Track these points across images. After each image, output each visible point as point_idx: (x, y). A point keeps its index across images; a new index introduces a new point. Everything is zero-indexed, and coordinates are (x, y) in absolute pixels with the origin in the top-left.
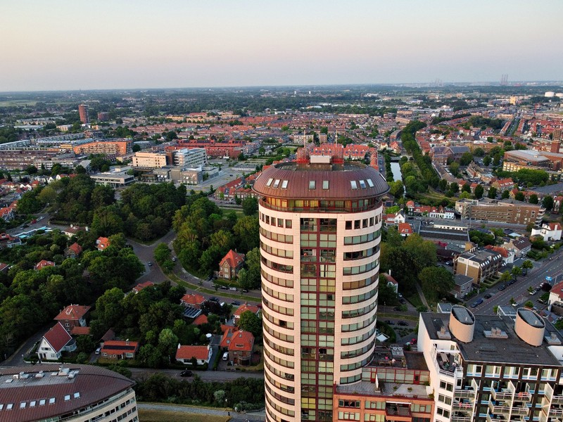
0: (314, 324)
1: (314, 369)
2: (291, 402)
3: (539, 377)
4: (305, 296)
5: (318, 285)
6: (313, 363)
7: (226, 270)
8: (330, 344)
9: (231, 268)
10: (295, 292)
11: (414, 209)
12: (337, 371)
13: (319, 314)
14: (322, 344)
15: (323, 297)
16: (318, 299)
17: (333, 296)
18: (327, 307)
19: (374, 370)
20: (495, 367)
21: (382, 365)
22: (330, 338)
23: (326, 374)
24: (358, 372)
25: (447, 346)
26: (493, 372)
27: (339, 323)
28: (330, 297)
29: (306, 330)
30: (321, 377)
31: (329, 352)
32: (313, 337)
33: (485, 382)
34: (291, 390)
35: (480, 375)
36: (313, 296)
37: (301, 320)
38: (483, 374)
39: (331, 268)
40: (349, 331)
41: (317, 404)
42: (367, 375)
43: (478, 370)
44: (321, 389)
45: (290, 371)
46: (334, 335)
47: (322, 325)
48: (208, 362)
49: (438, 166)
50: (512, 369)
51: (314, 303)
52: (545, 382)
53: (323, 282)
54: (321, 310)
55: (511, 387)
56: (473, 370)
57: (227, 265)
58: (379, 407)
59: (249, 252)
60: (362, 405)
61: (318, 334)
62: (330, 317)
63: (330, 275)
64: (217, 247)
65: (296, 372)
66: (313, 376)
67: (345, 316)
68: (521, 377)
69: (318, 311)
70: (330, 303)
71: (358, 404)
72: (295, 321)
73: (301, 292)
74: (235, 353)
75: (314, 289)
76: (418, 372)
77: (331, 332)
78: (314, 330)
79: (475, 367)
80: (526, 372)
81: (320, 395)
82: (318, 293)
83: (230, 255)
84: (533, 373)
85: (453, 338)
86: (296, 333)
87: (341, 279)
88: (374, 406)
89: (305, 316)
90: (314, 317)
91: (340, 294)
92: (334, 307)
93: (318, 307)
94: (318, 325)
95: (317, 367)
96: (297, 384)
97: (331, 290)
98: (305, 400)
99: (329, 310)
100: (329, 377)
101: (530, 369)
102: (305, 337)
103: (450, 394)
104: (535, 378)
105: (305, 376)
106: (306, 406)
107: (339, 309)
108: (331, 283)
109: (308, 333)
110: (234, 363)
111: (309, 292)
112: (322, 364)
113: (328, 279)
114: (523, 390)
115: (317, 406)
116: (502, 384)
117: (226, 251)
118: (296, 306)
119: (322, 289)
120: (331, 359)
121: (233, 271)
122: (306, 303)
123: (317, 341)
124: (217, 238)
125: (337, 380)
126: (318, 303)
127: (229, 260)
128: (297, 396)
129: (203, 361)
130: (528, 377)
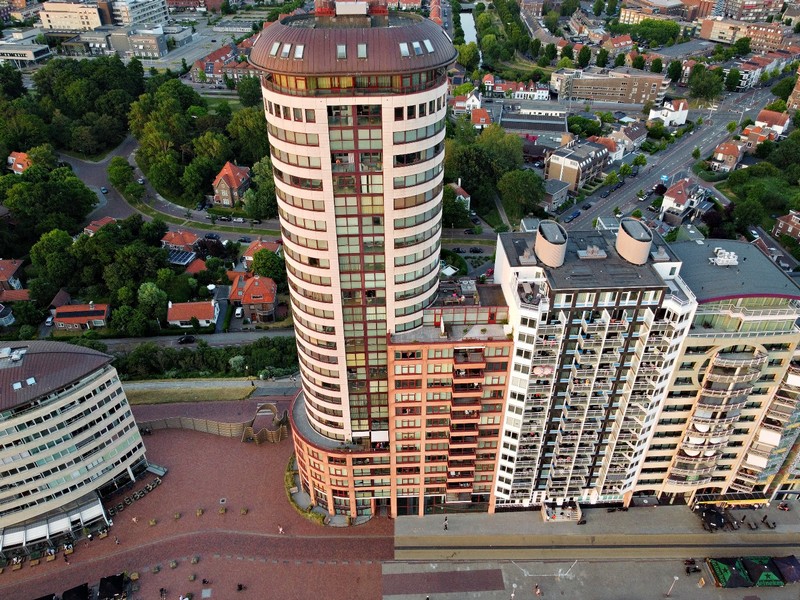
0: (357, 259)
1: (360, 318)
2: (333, 361)
3: (640, 302)
4: (342, 221)
5: (360, 205)
6: (359, 310)
7: (225, 193)
8: (379, 284)
9: (231, 189)
10: (328, 217)
11: (493, 88)
12: (391, 316)
13: (363, 246)
14: (369, 285)
15: (367, 221)
16: (360, 225)
17: (381, 219)
18: (374, 235)
19: (438, 311)
20: (588, 294)
21: (449, 304)
22: (380, 276)
23: (376, 321)
24: (419, 315)
25: (531, 274)
26: (586, 301)
27: (391, 254)
28: (377, 220)
29: (347, 268)
30: (370, 326)
31: (379, 294)
32: (357, 277)
33: (575, 313)
34: (332, 346)
35: (569, 305)
36: (354, 221)
37: (339, 255)
38: (574, 305)
39: (377, 179)
40: (405, 265)
41: (367, 359)
42: (430, 319)
43: (568, 299)
44: (370, 341)
45: (328, 323)
46: (384, 271)
47: (369, 259)
48: (215, 322)
49: (528, 18)
50: (609, 295)
51: (355, 231)
52: (646, 307)
53: (366, 201)
54: (366, 239)
55: (606, 316)
56: (561, 302)
57: (224, 185)
58: (445, 355)
59: (256, 164)
60: (424, 356)
61: (363, 272)
62: (379, 248)
63: (376, 190)
64: (205, 159)
65: (338, 323)
66: (360, 327)
67: (398, 245)
68: (618, 303)
69: (361, 240)
70: (377, 229)
71: (419, 354)
72: (330, 257)
73: (337, 216)
74: (252, 307)
75: (354, 211)
76: (493, 310)
77: (380, 268)
78: (358, 267)
79: (564, 296)
80: (625, 297)
81: (370, 349)
82: (360, 216)
83: (227, 169)
84: (633, 297)
85: (539, 263)
86: (333, 274)
87: (391, 195)
88: (439, 355)
89: (344, 250)
90: (356, 249)
91: (391, 216)
92: (383, 235)
93: (361, 235)
94: (362, 259)
95: (364, 314)
96: (339, 338)
97: (377, 210)
98: (351, 356)
99: (377, 239)
100: (380, 326)
101: (629, 293)
102: (346, 277)
103: (533, 332)
104: (634, 303)
105: (349, 327)
106: (353, 364)
107: (391, 236)
108: (377, 200)
109: (350, 272)
110: (252, 321)
111: (347, 216)
112: (370, 310)
113: (373, 195)
114: (620, 318)
115: (367, 362)
116: (595, 313)
117: (221, 165)
118: (330, 237)
119: (366, 211)
120: (382, 302)
121: (236, 194)
122: (343, 231)
123: (363, 281)
124: (204, 145)
125: (391, 328)
126: (360, 230)
127: (227, 177)
128: (340, 352)
129: (208, 322)
130: (627, 302)
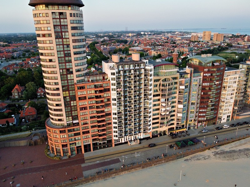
0: (63, 59)
1: (66, 79)
2: (58, 95)
3: (140, 67)
4: (58, 46)
5: (63, 42)
6: (65, 76)
7: (16, 94)
8: (71, 67)
9: (18, 93)
10: (54, 45)
11: (98, 67)
12: (74, 77)
13: (65, 54)
14: (68, 67)
15: (65, 46)
16: (63, 48)
17: (69, 46)
18: (67, 51)
20: (127, 65)
21: (91, 75)
22: (70, 64)
23: (71, 80)
24: (83, 78)
26: (127, 68)
27: (73, 57)
29: (61, 62)
30: (69, 81)
31: (71, 70)
32: (64, 64)
33: (125, 72)
34: (58, 89)
35: (123, 69)
36: (62, 46)
37: (58, 57)
38: (124, 69)
39: (67, 34)
40: (77, 60)
41: (69, 93)
42: (86, 79)
44: (70, 87)
45: (56, 81)
46: (72, 62)
47: (67, 58)
48: (15, 123)
49: (105, 54)
50: (132, 65)
51: (62, 49)
52: (142, 69)
53: (65, 40)
54: (66, 52)
55: (132, 72)
56: (121, 68)
58: (92, 87)
60: (86, 87)
61: (65, 63)
62: (69, 55)
63: (67, 37)
65: (59, 81)
66: (66, 82)
67: (75, 54)
68: (135, 68)
69: (64, 53)
70: (68, 49)
71: (84, 88)
72: (55, 58)
73: (57, 45)
75: (61, 43)
76: (104, 75)
77: (70, 61)
78: (64, 61)
79: (121, 66)
80: (136, 66)
81: (70, 89)
82: (63, 45)
83: (17, 87)
84: (138, 66)
85: (113, 62)
86: (56, 63)
87: (71, 38)
88: (90, 87)
89: (59, 56)
90: (63, 55)
91: (72, 44)
92: (70, 51)
93: (64, 51)
94: (65, 59)
95: (67, 77)
96: (60, 86)
97: (68, 43)
98: (64, 93)
99: (69, 52)
100: (72, 81)
101: (137, 65)
102: (61, 65)
104: (139, 68)
105: (63, 82)
106: (65, 95)
107: (72, 51)
108: (68, 40)
109: (62, 63)
111: (59, 45)
112: (69, 76)
113: (66, 38)
114: (136, 72)
115: (69, 95)
116: (130, 71)
118: (55, 51)
119: (65, 43)
120: (72, 73)
121: (20, 94)
122: (59, 50)
123: (66, 66)
125: (75, 81)
126: (64, 49)
127: (17, 89)
128: (61, 92)
129: (12, 124)
130: (137, 68)
